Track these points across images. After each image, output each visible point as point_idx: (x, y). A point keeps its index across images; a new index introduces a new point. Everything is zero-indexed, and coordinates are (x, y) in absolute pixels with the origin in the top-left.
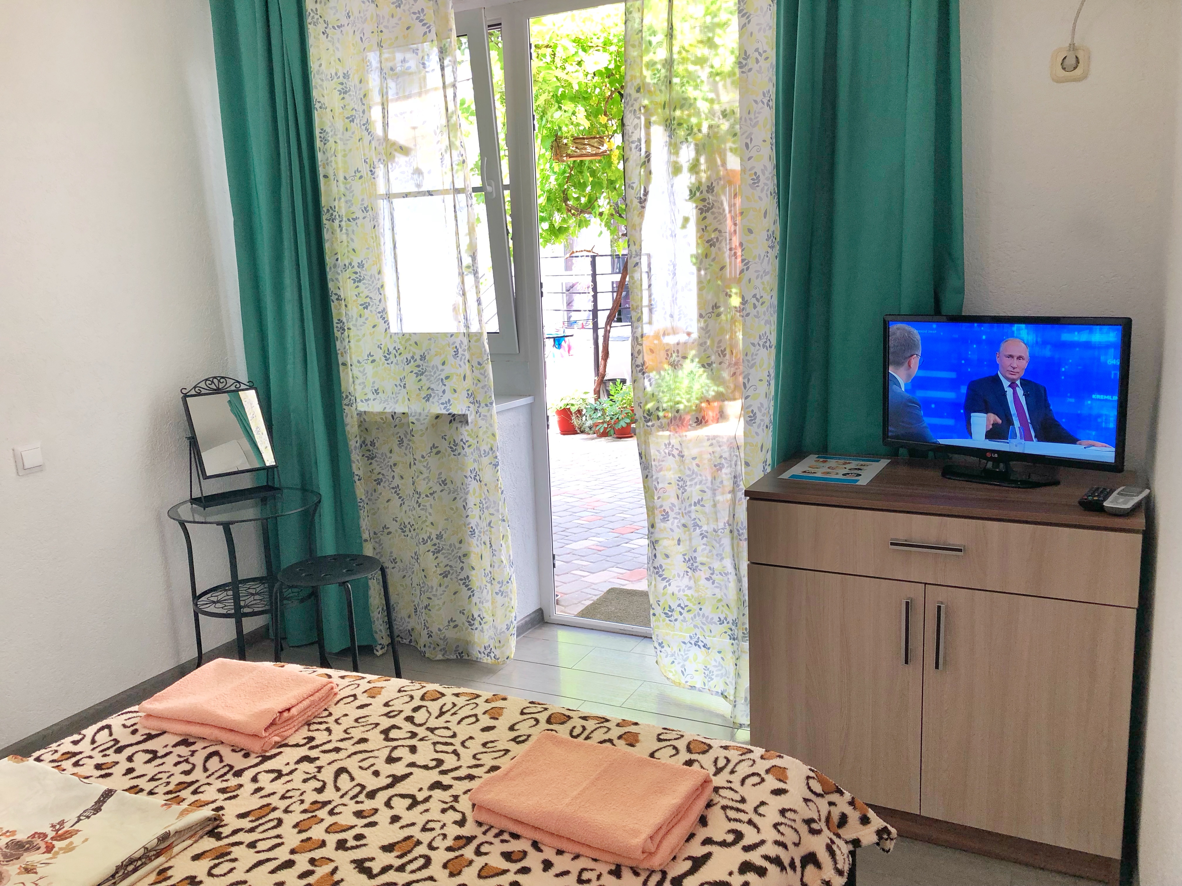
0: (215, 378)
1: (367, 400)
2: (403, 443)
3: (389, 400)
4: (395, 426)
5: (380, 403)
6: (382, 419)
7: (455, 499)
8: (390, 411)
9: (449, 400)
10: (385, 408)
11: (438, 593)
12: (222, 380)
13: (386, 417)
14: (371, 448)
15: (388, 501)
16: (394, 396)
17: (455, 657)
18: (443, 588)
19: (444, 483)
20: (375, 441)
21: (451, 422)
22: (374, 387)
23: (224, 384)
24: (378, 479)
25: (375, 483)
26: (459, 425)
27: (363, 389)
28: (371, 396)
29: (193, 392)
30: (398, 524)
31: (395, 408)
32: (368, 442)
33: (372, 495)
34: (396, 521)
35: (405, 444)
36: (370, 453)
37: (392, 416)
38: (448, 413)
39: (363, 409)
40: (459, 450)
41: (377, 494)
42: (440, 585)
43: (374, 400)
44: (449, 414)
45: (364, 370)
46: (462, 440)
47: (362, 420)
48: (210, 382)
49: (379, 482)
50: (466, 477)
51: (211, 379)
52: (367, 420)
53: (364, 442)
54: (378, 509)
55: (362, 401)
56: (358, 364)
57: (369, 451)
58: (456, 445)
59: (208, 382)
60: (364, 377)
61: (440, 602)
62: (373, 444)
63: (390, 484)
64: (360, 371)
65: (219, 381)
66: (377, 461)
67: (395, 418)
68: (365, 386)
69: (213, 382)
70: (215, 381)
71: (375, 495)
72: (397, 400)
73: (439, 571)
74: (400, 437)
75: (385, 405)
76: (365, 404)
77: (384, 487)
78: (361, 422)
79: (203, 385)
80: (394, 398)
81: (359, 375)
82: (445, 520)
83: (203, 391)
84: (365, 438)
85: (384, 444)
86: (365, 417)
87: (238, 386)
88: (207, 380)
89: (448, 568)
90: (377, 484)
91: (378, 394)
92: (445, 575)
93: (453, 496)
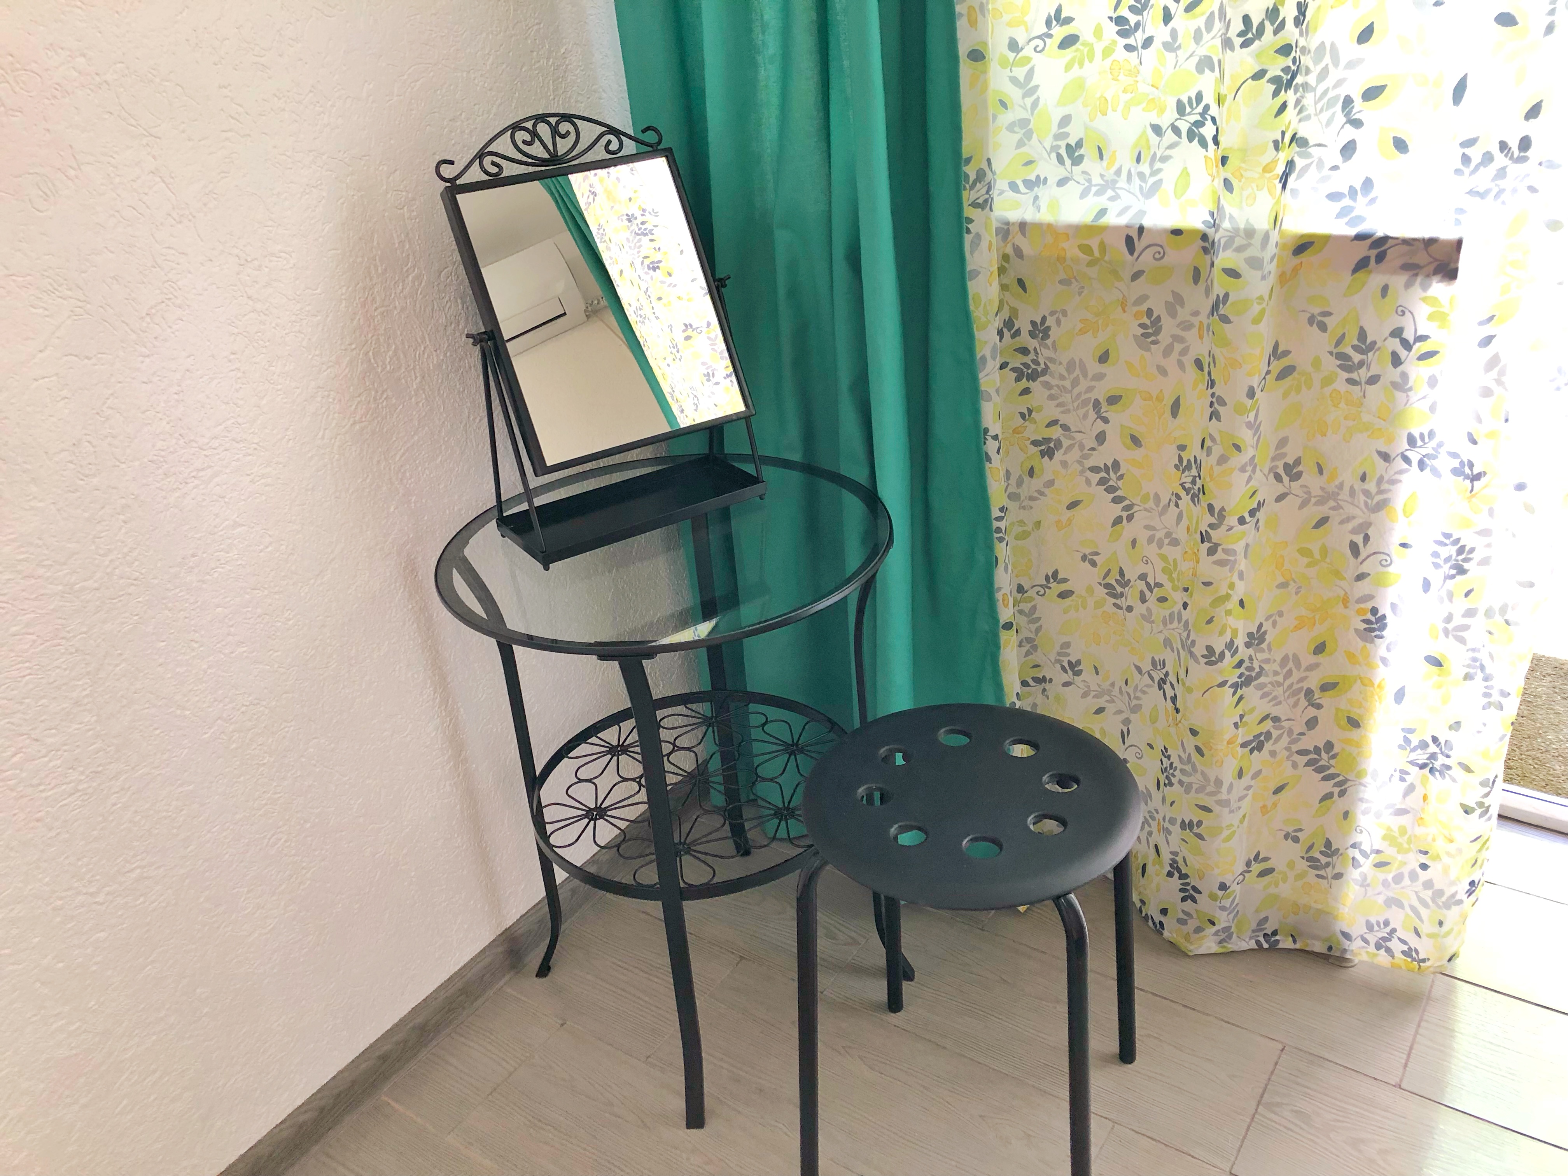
0: (541, 118)
1: (1030, 184)
2: (1158, 332)
3: (1122, 183)
4: (1136, 276)
5: (1084, 194)
6: (1086, 249)
7: (1323, 521)
8: (1123, 221)
9: (1368, 184)
10: (1103, 212)
11: (1234, 797)
12: (564, 127)
13: (1103, 247)
14: (1032, 344)
15: (1073, 505)
16: (1144, 167)
17: (1253, 945)
18: (1246, 780)
19: (1293, 471)
20: (1050, 322)
21: (1362, 265)
22: (1066, 135)
23: (572, 137)
24: (1048, 440)
25: (1035, 450)
26: (1398, 281)
27: (1020, 144)
28: (1049, 169)
29: (475, 175)
30: (1096, 574)
31: (1142, 213)
32: (1023, 324)
33: (1020, 483)
34: (1094, 564)
35: (1164, 337)
36: (1027, 360)
37: (1129, 241)
38: (1352, 232)
39: (1014, 216)
40: (1378, 363)
41: (1036, 483)
42: (1240, 774)
43: (1062, 183)
44: (1360, 237)
45: (1030, 74)
46: (1397, 333)
47: (1009, 250)
48: (528, 138)
49: (1048, 449)
50: (1385, 457)
51: (529, 125)
52: (1026, 250)
53: (1009, 324)
54: (1038, 524)
55: (1013, 186)
56: (1011, 55)
57: (1024, 351)
58: (1365, 345)
59: (521, 136)
60: (1029, 101)
61: (1235, 819)
62: (1040, 330)
63: (1085, 457)
64: (1014, 80)
65: (555, 131)
66: (1047, 385)
67: (1139, 246)
68: (1029, 134)
69: (534, 134)
70: (543, 130)
71: (1032, 485)
72: (1158, 185)
73: (1244, 735)
74: (1149, 312)
75: (1103, 201)
76: (1026, 198)
77: (1064, 464)
78: (1005, 257)
79: (503, 145)
80: (1141, 175)
81: (1014, 93)
82: (1278, 587)
83: (510, 170)
84: (1014, 312)
85: (1083, 332)
86: (1019, 240)
87: (614, 146)
88: (516, 127)
89: (1268, 725)
90: (1043, 454)
91: (1077, 161)
92: (1256, 744)
93: (1315, 512)
